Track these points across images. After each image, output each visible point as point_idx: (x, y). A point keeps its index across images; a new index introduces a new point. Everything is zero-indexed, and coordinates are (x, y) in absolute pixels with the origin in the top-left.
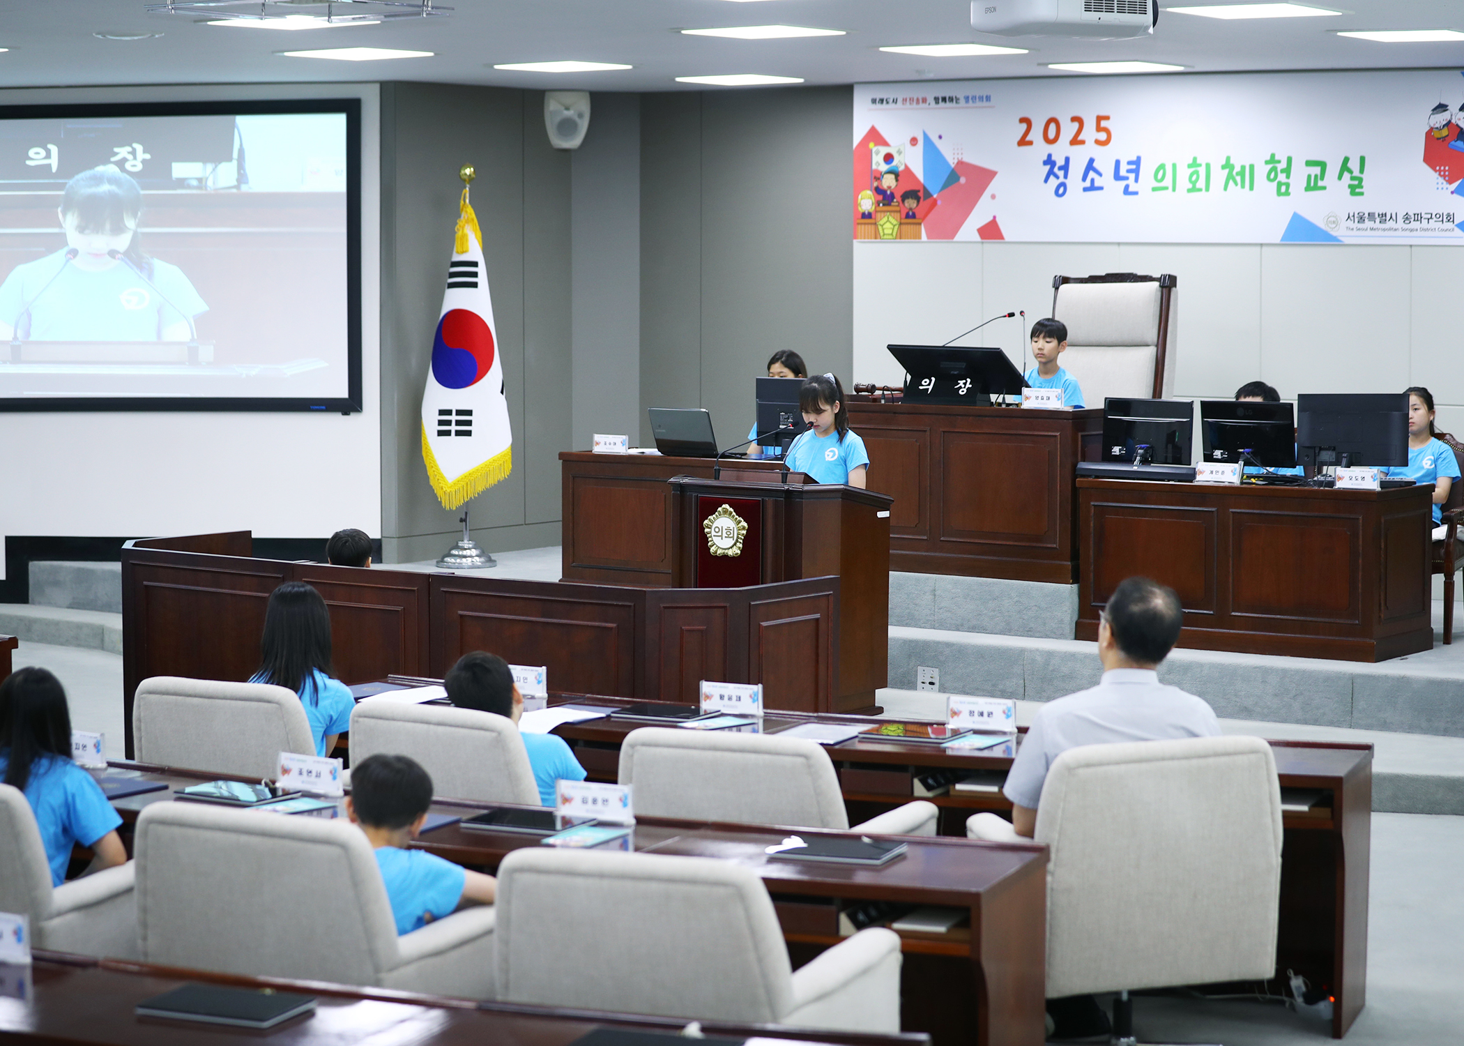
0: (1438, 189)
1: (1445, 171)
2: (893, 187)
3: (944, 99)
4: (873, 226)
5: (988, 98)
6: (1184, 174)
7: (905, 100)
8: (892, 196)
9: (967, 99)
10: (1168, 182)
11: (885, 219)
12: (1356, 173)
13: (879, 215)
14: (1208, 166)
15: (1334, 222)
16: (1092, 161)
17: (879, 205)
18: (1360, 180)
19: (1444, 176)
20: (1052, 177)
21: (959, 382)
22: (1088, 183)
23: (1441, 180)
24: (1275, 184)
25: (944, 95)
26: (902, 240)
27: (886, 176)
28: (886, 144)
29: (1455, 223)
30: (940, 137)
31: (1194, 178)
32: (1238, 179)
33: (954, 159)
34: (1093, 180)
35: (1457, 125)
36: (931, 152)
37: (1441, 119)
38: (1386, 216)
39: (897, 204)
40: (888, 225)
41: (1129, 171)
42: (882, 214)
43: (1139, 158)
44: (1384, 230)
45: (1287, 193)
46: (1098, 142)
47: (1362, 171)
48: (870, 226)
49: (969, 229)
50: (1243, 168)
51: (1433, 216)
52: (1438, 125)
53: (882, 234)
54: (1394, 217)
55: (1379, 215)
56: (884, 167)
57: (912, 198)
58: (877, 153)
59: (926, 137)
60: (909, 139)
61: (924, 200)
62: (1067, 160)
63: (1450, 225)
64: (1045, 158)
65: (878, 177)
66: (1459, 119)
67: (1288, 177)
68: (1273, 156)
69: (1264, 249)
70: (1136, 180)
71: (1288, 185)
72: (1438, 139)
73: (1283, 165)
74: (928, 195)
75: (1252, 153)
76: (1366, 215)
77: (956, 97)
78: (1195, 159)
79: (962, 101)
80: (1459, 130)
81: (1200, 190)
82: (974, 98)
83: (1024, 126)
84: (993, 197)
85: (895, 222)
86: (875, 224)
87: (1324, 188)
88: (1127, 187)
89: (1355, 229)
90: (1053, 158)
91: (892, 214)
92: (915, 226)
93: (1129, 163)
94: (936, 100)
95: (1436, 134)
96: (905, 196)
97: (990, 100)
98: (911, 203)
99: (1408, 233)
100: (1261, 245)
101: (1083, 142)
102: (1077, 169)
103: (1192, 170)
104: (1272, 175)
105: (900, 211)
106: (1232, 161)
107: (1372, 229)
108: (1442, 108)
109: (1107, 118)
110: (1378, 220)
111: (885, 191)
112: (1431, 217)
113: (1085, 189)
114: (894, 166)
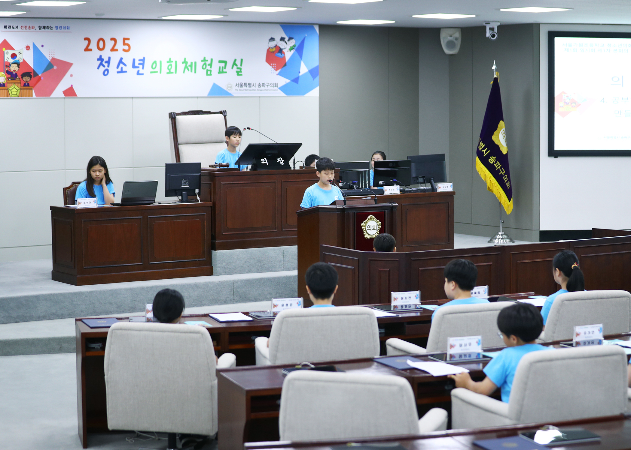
0: (271, 73)
1: (274, 65)
2: (16, 71)
3: (44, 27)
4: (5, 90)
5: (68, 28)
6: (165, 66)
7: (22, 27)
8: (16, 75)
9: (57, 27)
10: (158, 69)
11: (12, 87)
12: (239, 66)
13: (9, 85)
14: (176, 62)
15: (230, 87)
16: (121, 59)
17: (9, 80)
18: (241, 69)
19: (274, 68)
20: (101, 67)
21: (277, 159)
22: (119, 70)
23: (273, 69)
24: (205, 71)
25: (44, 25)
26: (22, 97)
27: (12, 65)
28: (12, 49)
29: (278, 87)
30: (42, 46)
31: (170, 67)
32: (189, 68)
33: (50, 57)
34: (122, 68)
35: (279, 47)
36: (37, 53)
37: (273, 44)
38: (251, 84)
39: (19, 79)
40: (14, 90)
41: (139, 64)
42: (11, 84)
43: (144, 58)
44: (250, 90)
45: (211, 75)
46: (124, 50)
47: (241, 65)
48: (4, 90)
49: (59, 91)
50: (192, 63)
51: (270, 84)
52: (272, 47)
53: (11, 94)
54: (254, 85)
55: (248, 84)
56: (11, 61)
57: (27, 76)
58: (7, 54)
59: (34, 45)
60: (25, 47)
61: (34, 77)
62: (109, 58)
63: (276, 88)
64: (98, 57)
65: (8, 65)
66: (280, 44)
67: (211, 67)
68: (205, 58)
69: (199, 99)
70: (143, 68)
71: (211, 71)
72: (271, 52)
73: (209, 62)
74: (36, 74)
75: (195, 57)
76: (243, 84)
77: (51, 27)
78: (170, 59)
79: (54, 29)
80: (279, 48)
81: (172, 73)
82: (61, 27)
83: (87, 42)
84: (71, 76)
85: (18, 88)
86: (7, 89)
87: (226, 72)
88: (138, 71)
89: (239, 90)
90: (103, 57)
91: (16, 84)
92: (29, 90)
93: (140, 60)
94: (40, 28)
95: (271, 50)
96: (23, 75)
97: (69, 29)
98: (26, 79)
99: (260, 92)
100: (197, 97)
101: (117, 50)
102: (114, 62)
103: (169, 64)
104: (204, 67)
105: (20, 83)
106: (187, 60)
107: (245, 90)
108: (272, 39)
109: (128, 39)
110: (248, 86)
111: (12, 73)
112: (269, 85)
113: (118, 72)
114: (18, 60)
